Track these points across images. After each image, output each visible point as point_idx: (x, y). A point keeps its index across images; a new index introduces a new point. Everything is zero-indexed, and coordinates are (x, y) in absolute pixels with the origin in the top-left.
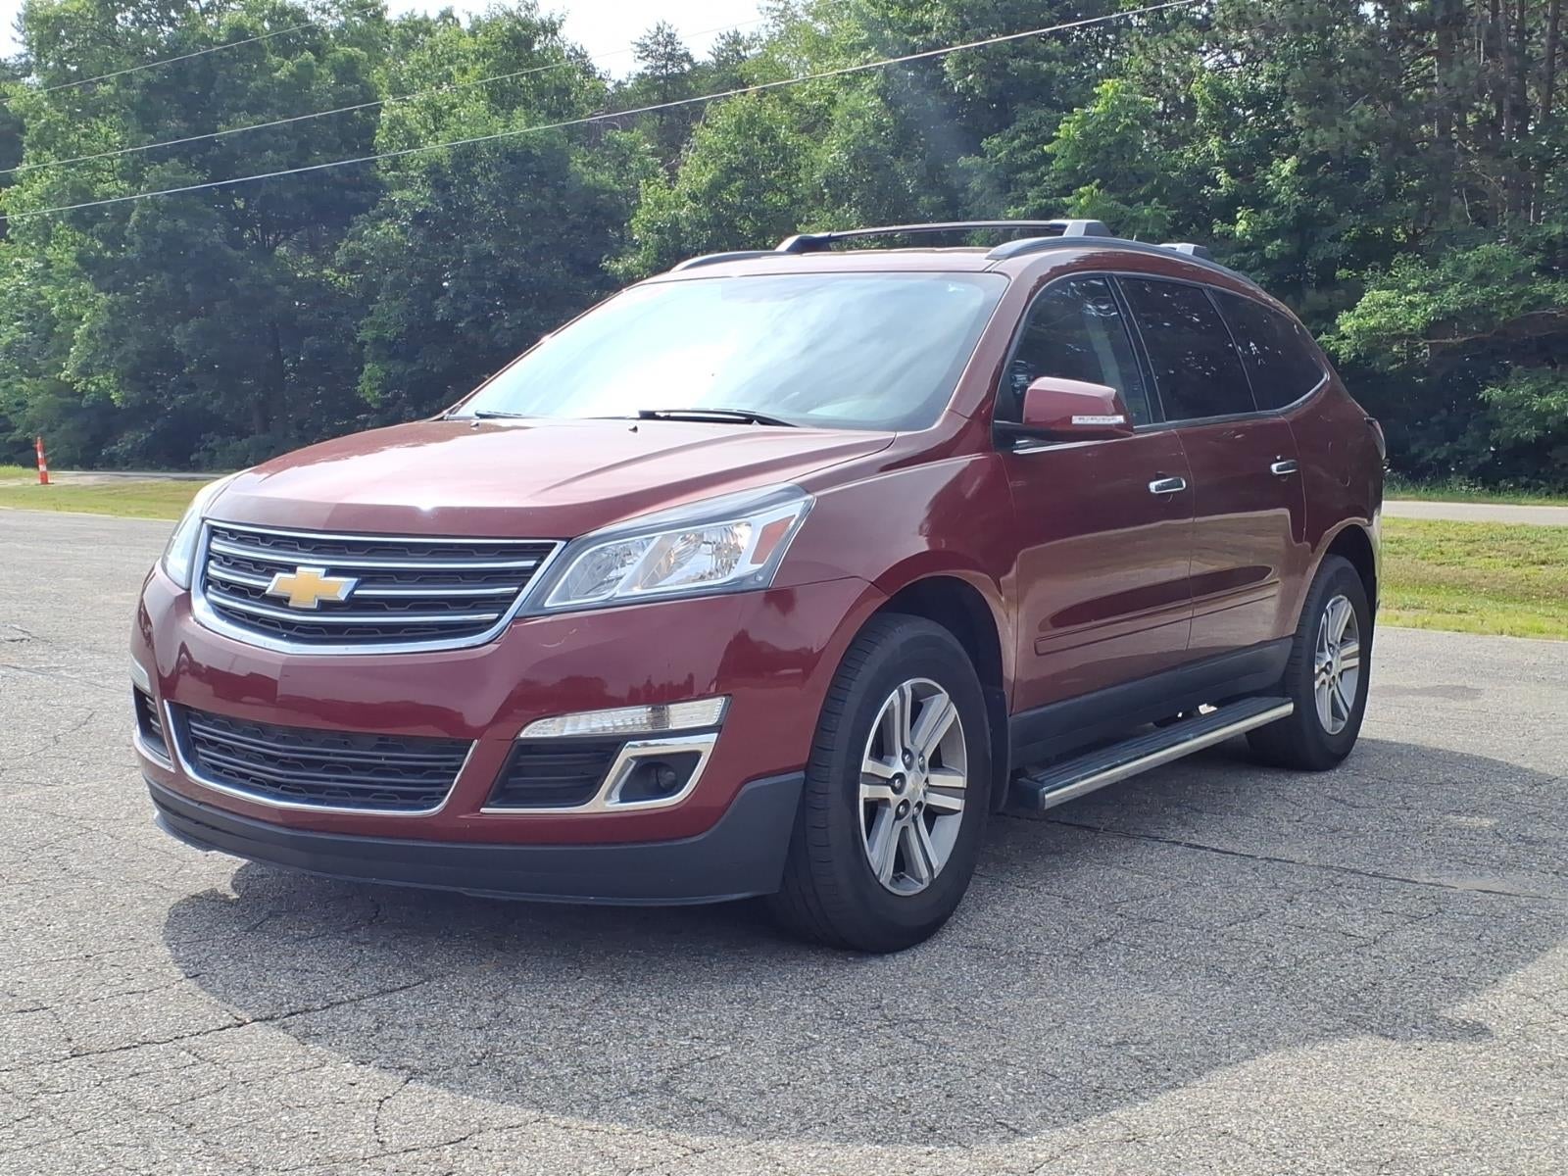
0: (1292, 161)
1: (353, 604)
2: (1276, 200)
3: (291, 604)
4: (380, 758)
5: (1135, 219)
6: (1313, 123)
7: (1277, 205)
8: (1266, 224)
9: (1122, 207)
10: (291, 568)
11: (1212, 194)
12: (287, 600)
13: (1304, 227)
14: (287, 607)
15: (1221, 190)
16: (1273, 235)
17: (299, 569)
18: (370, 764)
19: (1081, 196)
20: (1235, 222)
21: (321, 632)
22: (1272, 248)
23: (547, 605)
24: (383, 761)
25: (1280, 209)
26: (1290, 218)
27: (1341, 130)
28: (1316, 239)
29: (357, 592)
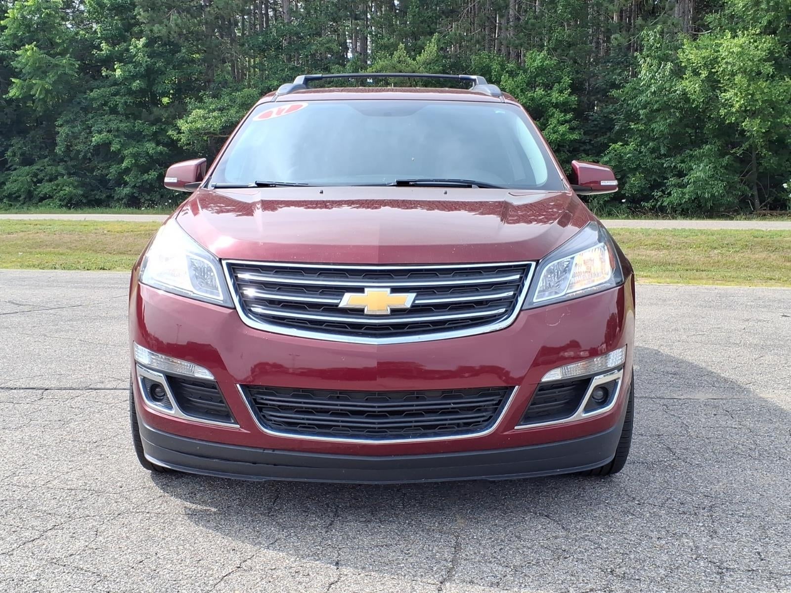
0: (143, 40)
1: (416, 309)
2: (134, 60)
3: (366, 312)
4: (450, 404)
5: (57, 65)
6: (152, 21)
7: (135, 62)
8: (130, 72)
9: (49, 58)
10: (361, 290)
11: (98, 55)
12: (362, 310)
13: (150, 75)
14: (363, 315)
15: (103, 52)
16: (134, 78)
17: (366, 290)
18: (436, 409)
19: (27, 50)
20: (115, 70)
21: (388, 329)
22: (136, 84)
23: (535, 300)
24: (452, 406)
25: (137, 65)
26: (143, 69)
27: (166, 26)
28: (156, 82)
29: (417, 302)
